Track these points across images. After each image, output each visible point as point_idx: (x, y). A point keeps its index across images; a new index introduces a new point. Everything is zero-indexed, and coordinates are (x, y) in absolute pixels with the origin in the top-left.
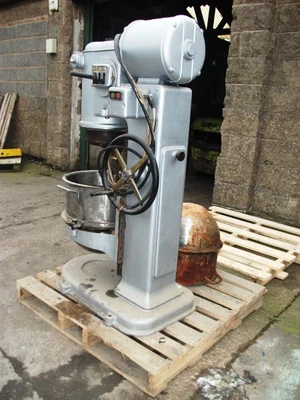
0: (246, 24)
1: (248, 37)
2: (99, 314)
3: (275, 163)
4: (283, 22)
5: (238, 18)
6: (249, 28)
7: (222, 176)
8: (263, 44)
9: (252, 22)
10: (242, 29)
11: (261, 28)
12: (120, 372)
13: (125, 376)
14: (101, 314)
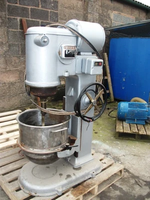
14: (87, 178)
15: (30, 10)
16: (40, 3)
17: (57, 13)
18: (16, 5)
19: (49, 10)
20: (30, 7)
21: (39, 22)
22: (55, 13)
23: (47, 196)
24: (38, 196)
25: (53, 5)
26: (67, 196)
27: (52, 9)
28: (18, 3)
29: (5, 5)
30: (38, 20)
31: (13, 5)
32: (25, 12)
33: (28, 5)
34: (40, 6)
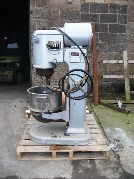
0: (38, 16)
1: (39, 21)
2: (68, 144)
3: (57, 71)
4: (52, 16)
5: (34, 13)
6: (39, 18)
7: (36, 80)
8: (46, 24)
9: (40, 15)
10: (36, 18)
11: (45, 18)
12: (91, 159)
13: (94, 158)
14: (69, 144)
15: (99, 16)
16: (109, 9)
17: (126, 15)
18: (88, 13)
19: (118, 14)
20: (99, 14)
21: (107, 24)
22: (124, 16)
23: (36, 142)
24: (32, 140)
25: (121, 9)
26: (46, 147)
27: (121, 13)
28: (90, 11)
29: (79, 14)
30: (106, 23)
31: (86, 13)
32: (95, 18)
33: (98, 12)
34: (109, 11)
